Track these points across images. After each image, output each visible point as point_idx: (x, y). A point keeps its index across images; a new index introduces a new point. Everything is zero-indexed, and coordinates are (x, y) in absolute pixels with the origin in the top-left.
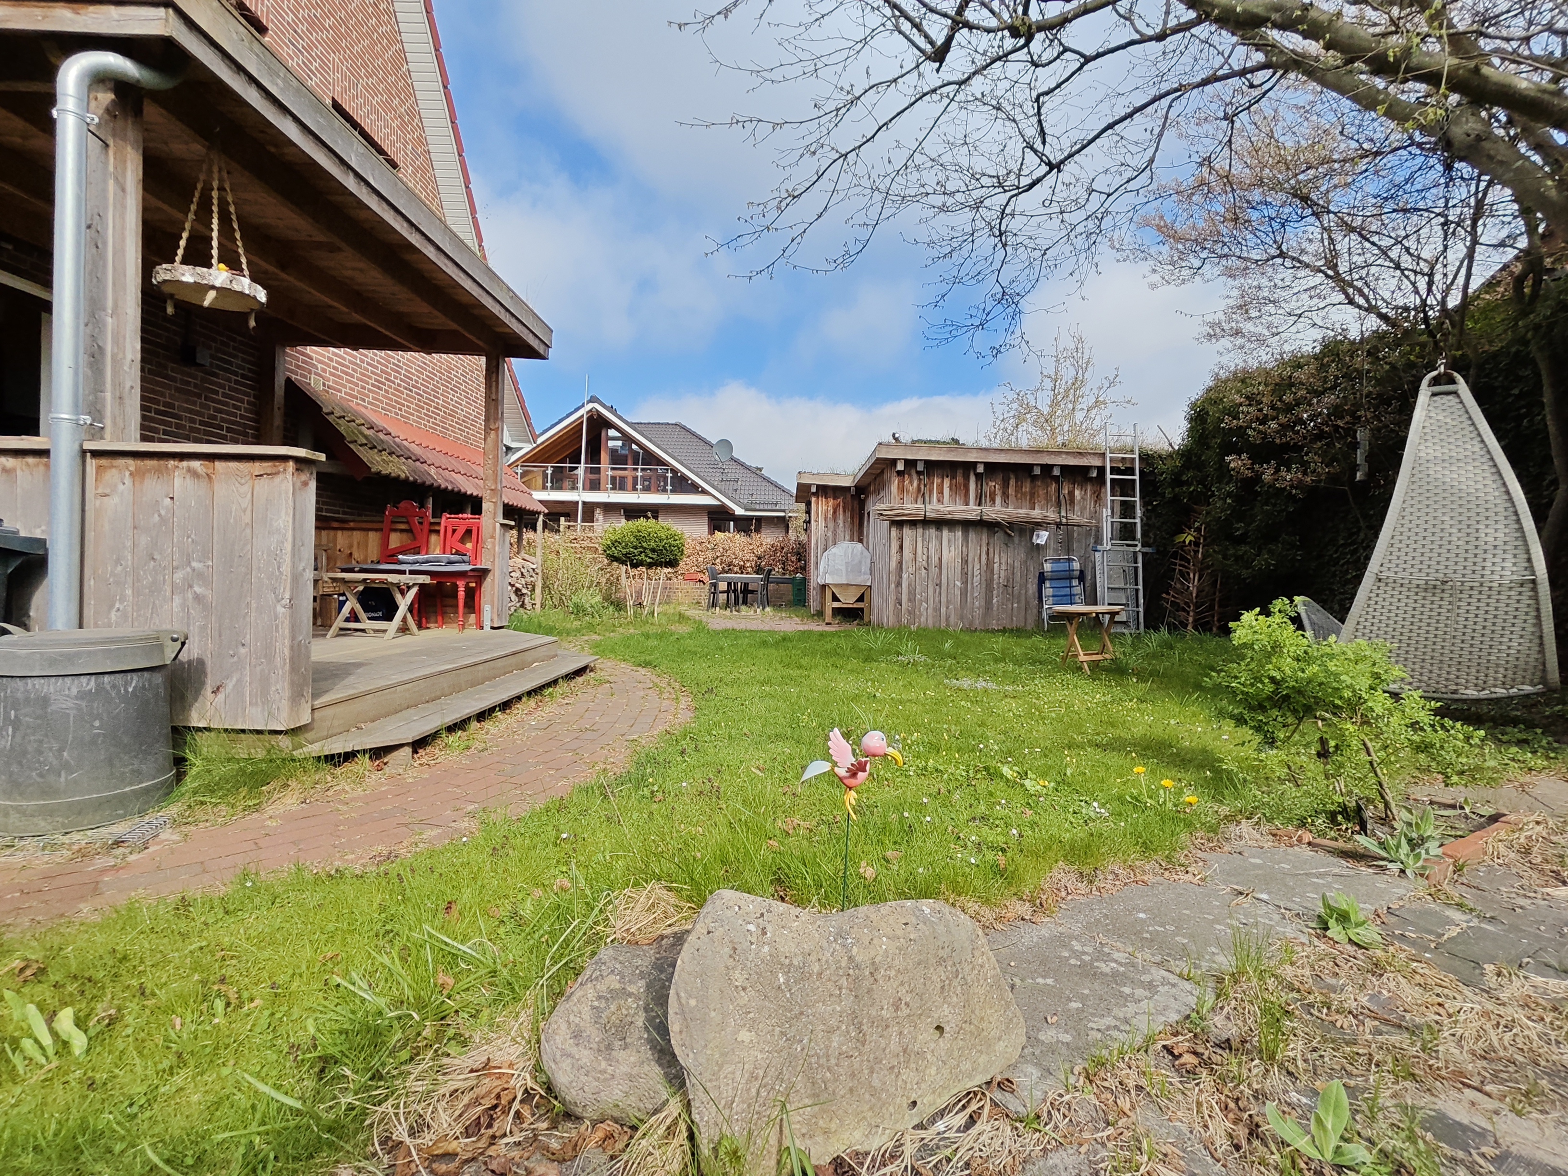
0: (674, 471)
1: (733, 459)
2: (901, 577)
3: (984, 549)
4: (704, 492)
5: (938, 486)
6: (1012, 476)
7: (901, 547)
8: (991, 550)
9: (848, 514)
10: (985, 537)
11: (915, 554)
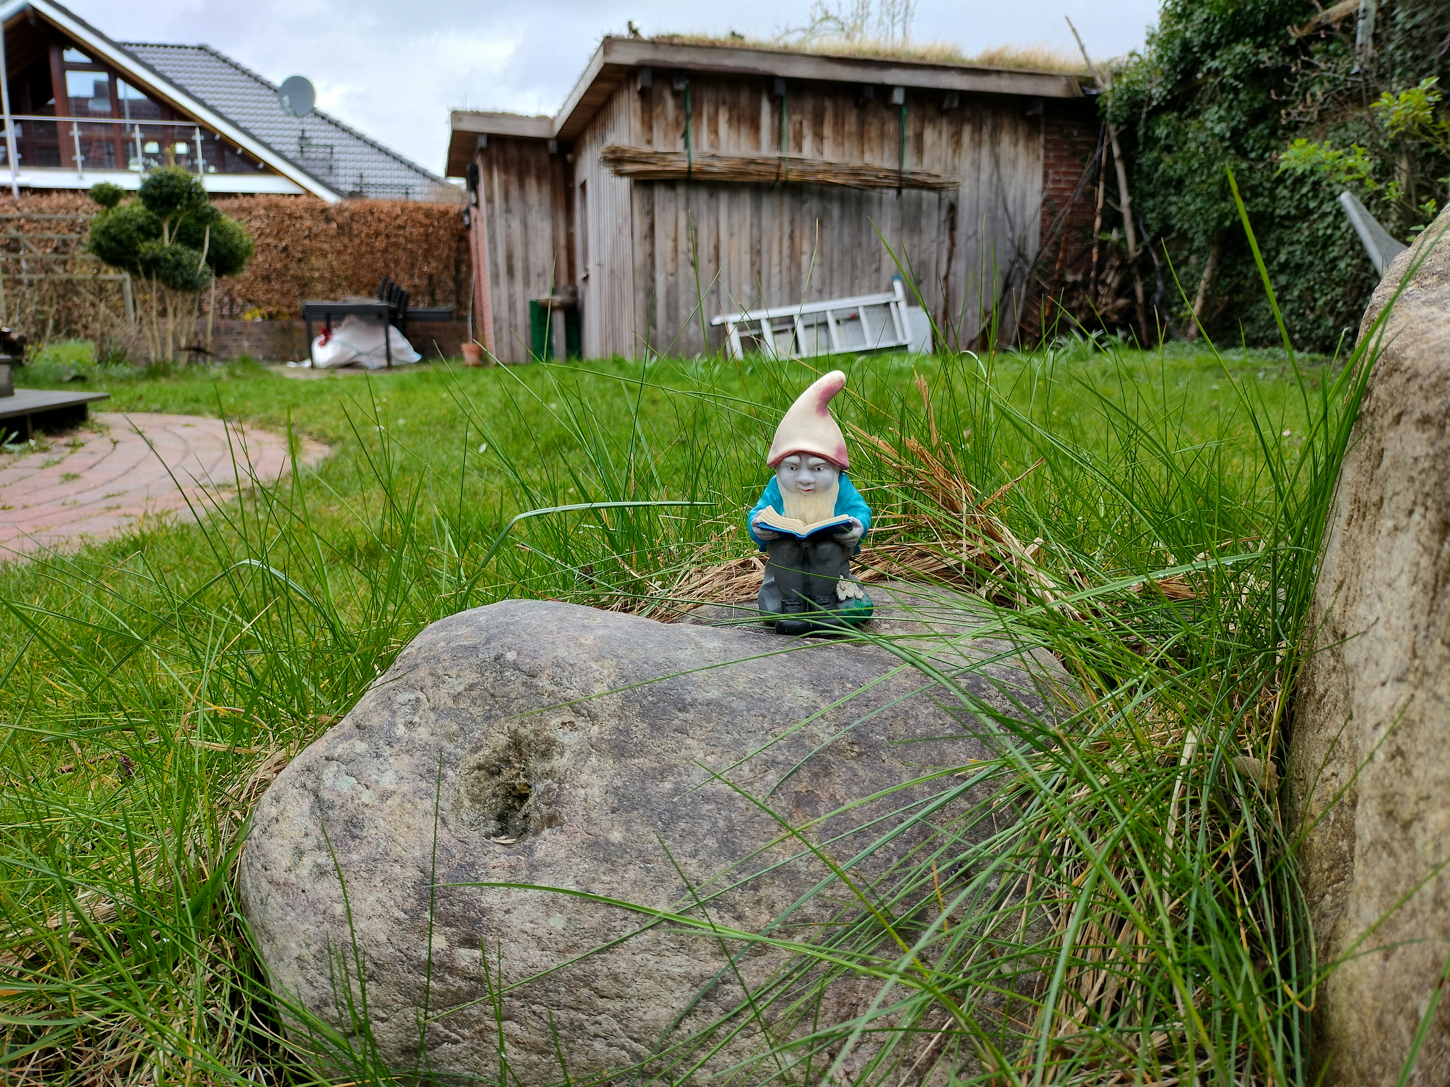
0: (207, 130)
1: (317, 114)
2: (653, 280)
3: (787, 230)
4: (269, 170)
5: (710, 120)
6: (828, 105)
7: (652, 228)
8: (797, 233)
9: (546, 189)
10: (786, 210)
11: (675, 240)
